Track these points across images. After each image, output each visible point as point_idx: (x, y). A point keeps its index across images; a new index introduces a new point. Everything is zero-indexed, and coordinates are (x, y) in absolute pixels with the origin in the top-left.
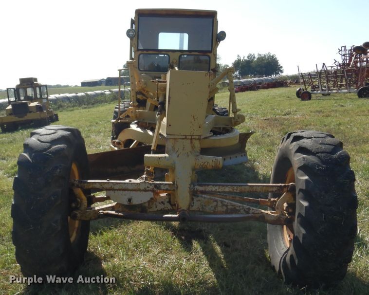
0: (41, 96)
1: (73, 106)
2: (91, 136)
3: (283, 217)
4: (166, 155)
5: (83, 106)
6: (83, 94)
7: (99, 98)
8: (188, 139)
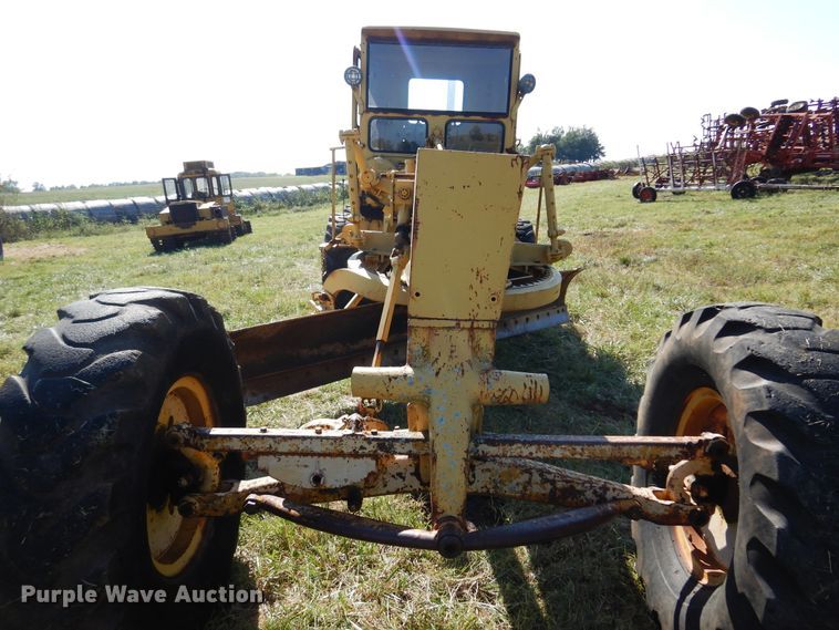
0: (220, 192)
1: (280, 208)
2: (296, 263)
3: (686, 508)
4: (407, 370)
5: (295, 208)
6: (295, 188)
7: (319, 195)
8: (463, 328)
